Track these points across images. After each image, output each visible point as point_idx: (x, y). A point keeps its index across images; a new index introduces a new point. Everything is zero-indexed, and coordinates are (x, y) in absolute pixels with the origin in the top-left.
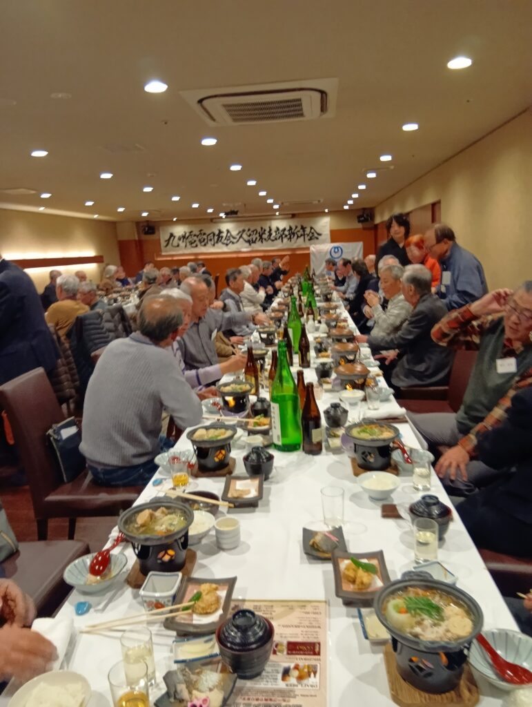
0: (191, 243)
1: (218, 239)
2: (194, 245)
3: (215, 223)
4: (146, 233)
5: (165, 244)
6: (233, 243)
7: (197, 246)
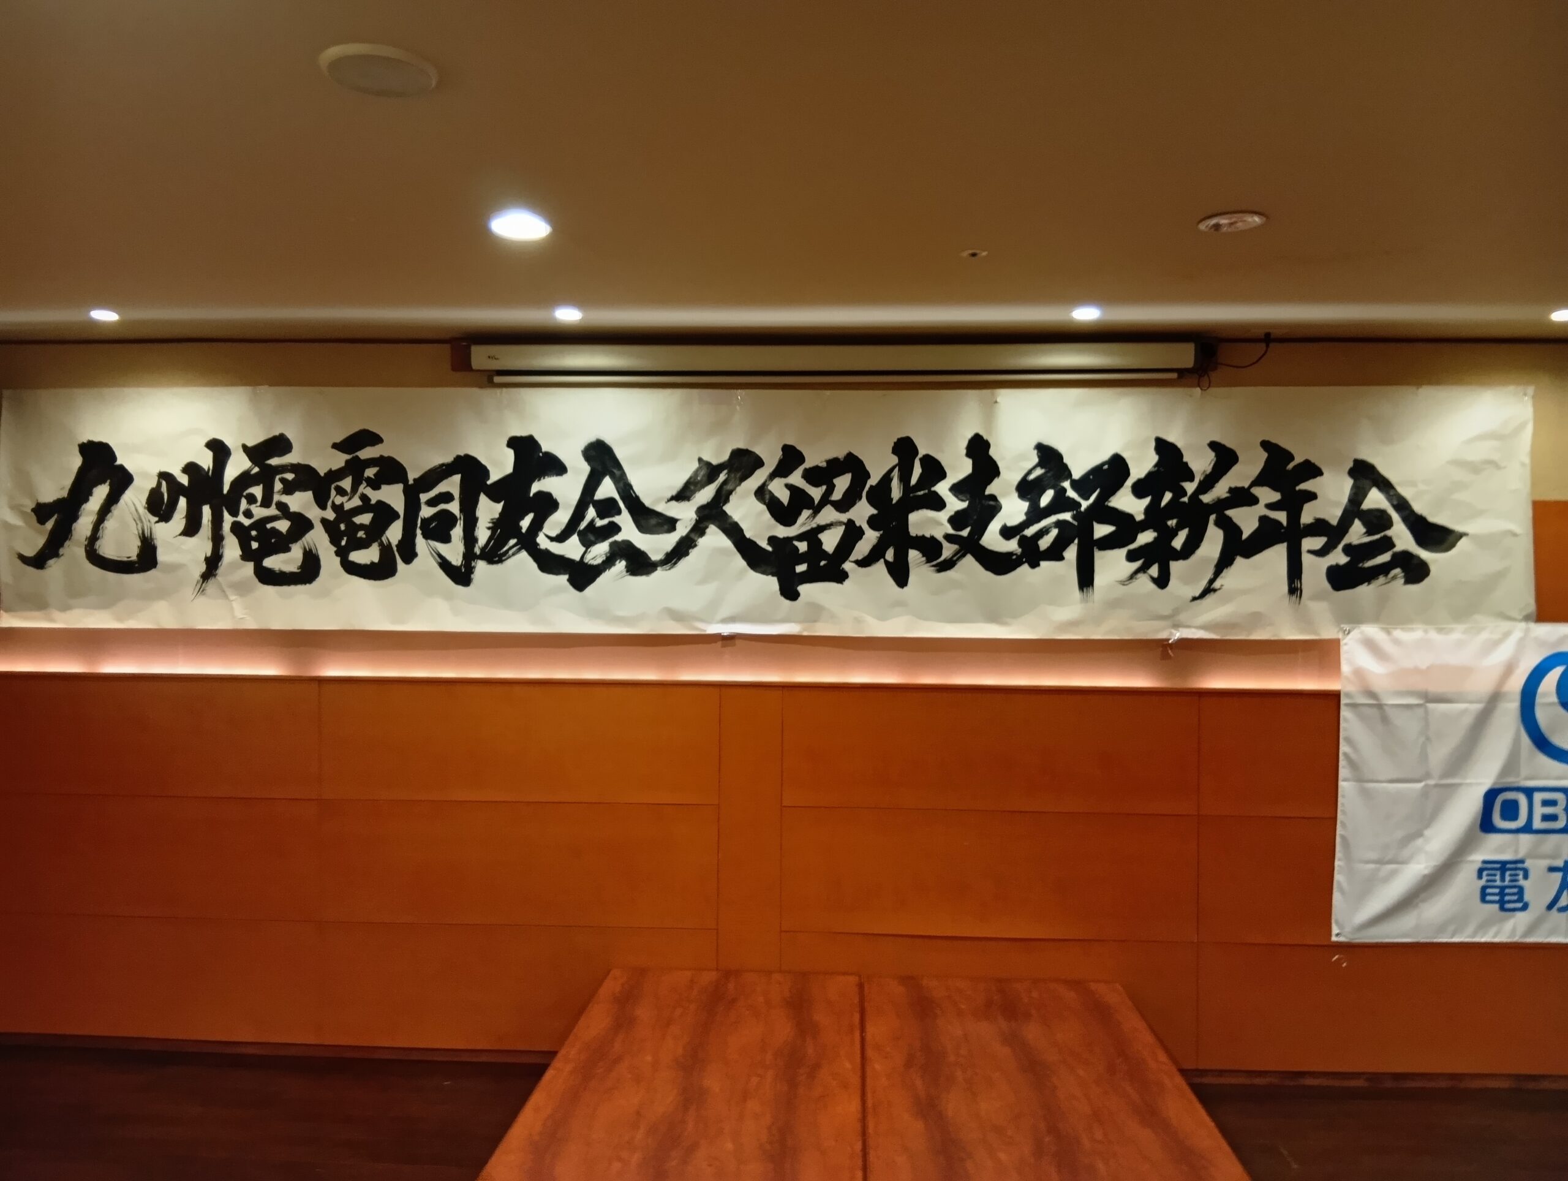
0: (263, 544)
1: (504, 528)
2: (287, 561)
5: (36, 538)
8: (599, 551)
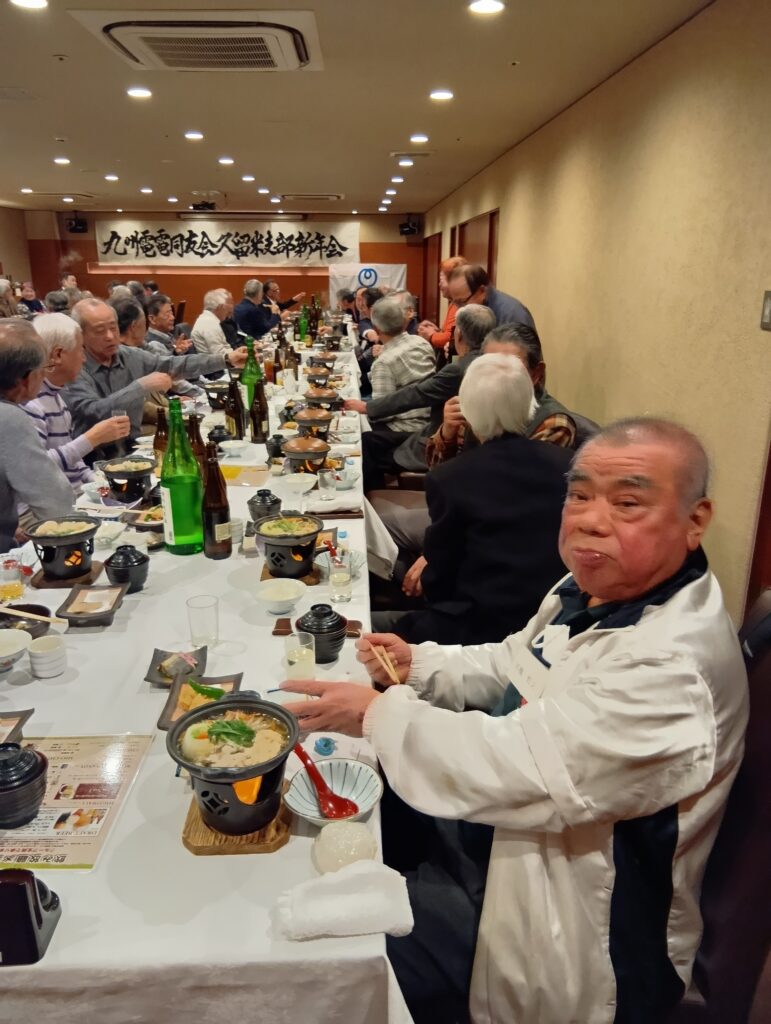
0: (146, 250)
1: (188, 247)
2: (150, 253)
3: (185, 220)
4: (73, 230)
5: (104, 249)
6: (212, 253)
7: (154, 255)
8: (205, 251)
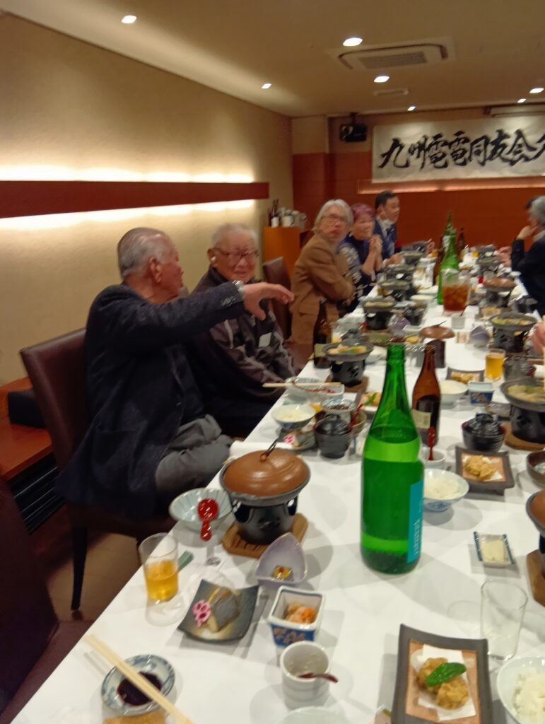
0: (435, 159)
1: (494, 152)
2: (441, 163)
3: (494, 116)
4: (351, 139)
5: (381, 161)
6: (527, 159)
7: (446, 165)
8: (518, 156)
